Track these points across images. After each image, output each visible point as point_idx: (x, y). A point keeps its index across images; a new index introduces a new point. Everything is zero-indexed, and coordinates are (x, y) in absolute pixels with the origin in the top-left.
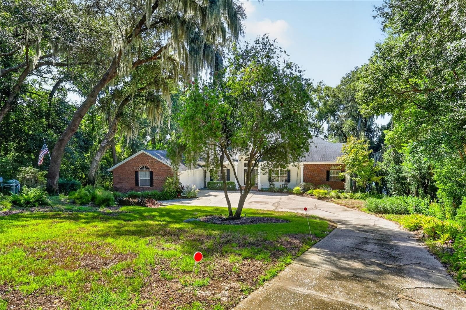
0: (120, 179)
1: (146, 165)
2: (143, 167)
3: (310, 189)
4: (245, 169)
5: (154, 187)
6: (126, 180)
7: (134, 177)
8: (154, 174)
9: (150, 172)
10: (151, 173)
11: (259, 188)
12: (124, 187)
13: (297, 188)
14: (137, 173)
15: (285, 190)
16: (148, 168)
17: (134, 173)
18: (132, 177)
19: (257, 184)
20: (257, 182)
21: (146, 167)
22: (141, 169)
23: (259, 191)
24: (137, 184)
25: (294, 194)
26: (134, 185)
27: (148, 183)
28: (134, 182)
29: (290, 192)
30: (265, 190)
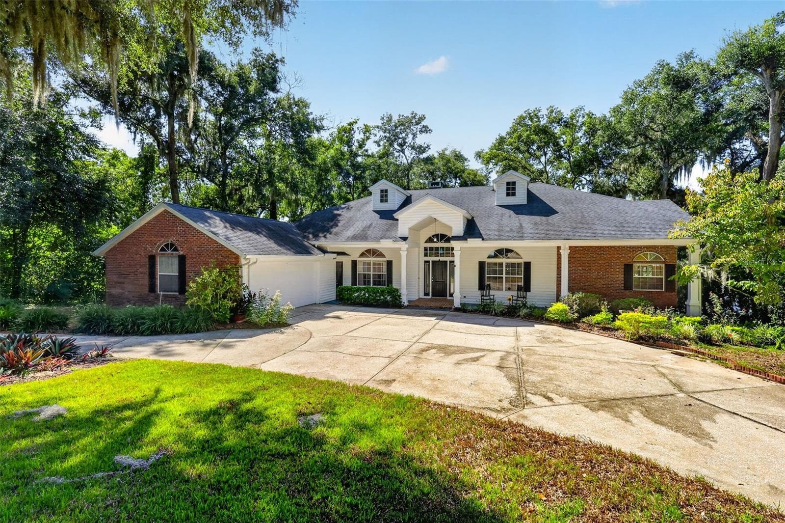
0: (120, 275)
1: (171, 240)
2: (167, 246)
3: (599, 312)
4: (426, 262)
6: (131, 277)
7: (146, 270)
8: (188, 262)
9: (180, 256)
10: (182, 260)
11: (457, 304)
12: (126, 293)
13: (559, 306)
14: (152, 259)
15: (524, 312)
16: (176, 250)
17: (148, 260)
18: (143, 270)
19: (451, 295)
20: (452, 291)
21: (172, 245)
22: (162, 249)
23: (457, 310)
24: (152, 288)
25: (550, 322)
26: (146, 290)
27: (176, 286)
28: (146, 281)
29: (537, 316)
30: (470, 308)
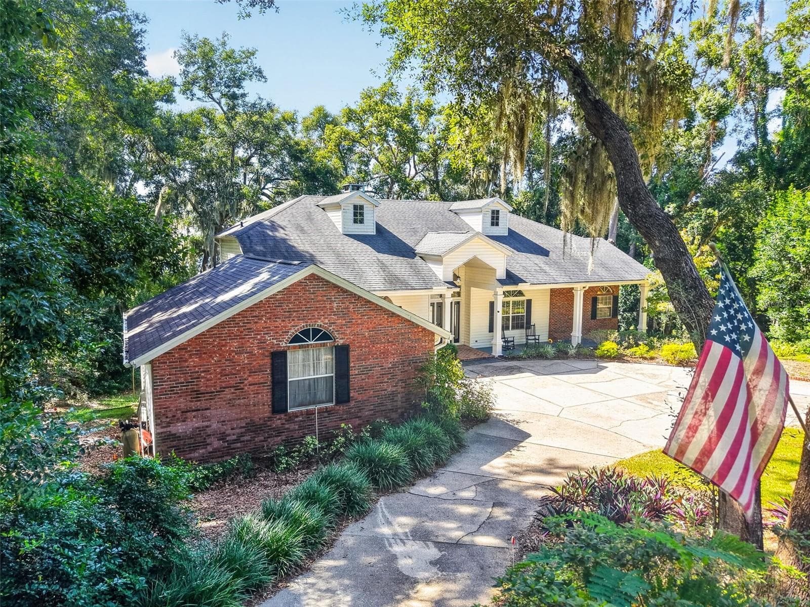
0: (197, 394)
1: (319, 323)
2: (306, 333)
5: (352, 404)
6: (228, 394)
7: (266, 377)
8: (353, 354)
9: (336, 348)
10: (342, 354)
12: (215, 426)
14: (279, 360)
16: (326, 336)
17: (268, 361)
18: (258, 378)
21: (316, 331)
22: (296, 339)
24: (279, 406)
26: (265, 411)
28: (265, 396)
